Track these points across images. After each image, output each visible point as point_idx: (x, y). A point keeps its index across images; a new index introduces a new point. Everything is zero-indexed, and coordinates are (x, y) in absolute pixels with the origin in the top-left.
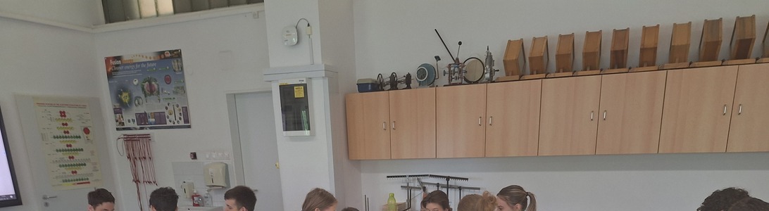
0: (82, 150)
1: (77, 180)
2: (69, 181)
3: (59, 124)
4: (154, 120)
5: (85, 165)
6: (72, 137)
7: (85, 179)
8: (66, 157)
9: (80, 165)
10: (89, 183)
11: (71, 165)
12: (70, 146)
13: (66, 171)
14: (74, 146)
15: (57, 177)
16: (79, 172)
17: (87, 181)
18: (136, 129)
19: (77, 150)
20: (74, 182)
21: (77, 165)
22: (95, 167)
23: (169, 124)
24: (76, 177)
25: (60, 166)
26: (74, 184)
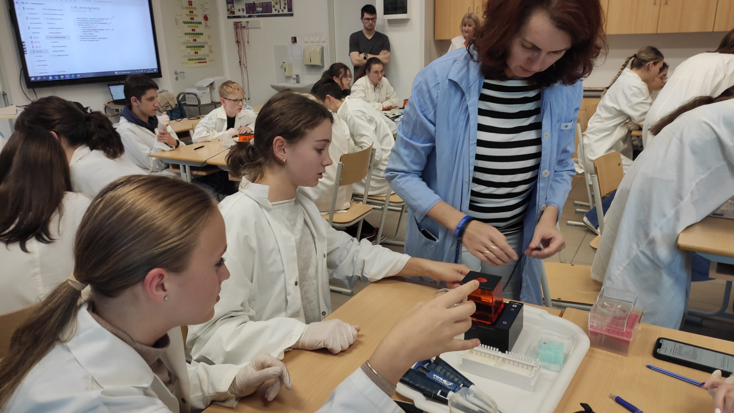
0: (202, 34)
1: (198, 59)
2: (193, 60)
3: (187, 12)
4: (261, 9)
5: (204, 47)
6: (195, 23)
7: (203, 59)
8: (191, 40)
9: (200, 47)
10: (206, 62)
11: (195, 47)
12: (194, 30)
13: (190, 51)
14: (197, 31)
15: (184, 56)
16: (199, 53)
17: (204, 61)
18: (244, 17)
19: (198, 34)
20: (195, 61)
21: (198, 47)
22: (211, 49)
23: (274, 12)
24: (197, 57)
25: (187, 47)
26: (196, 63)
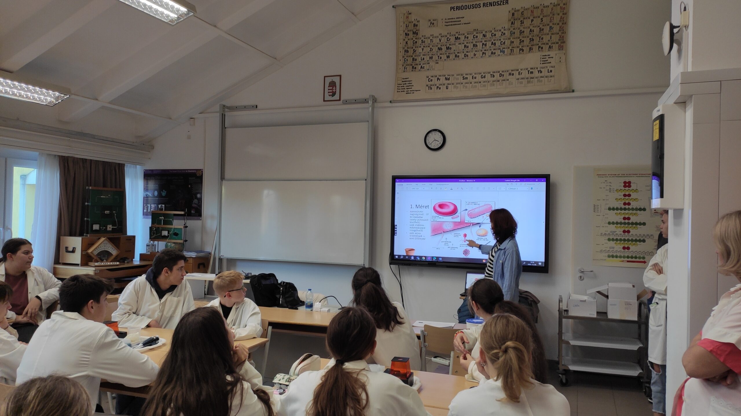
0: (644, 224)
1: (628, 257)
2: (617, 257)
3: (620, 195)
5: (644, 241)
6: (633, 209)
7: (638, 257)
8: (620, 231)
9: (636, 241)
11: (625, 240)
12: (629, 219)
13: (614, 245)
14: (633, 219)
15: (601, 251)
16: (633, 248)
19: (636, 224)
20: (622, 259)
21: (632, 240)
24: (627, 253)
25: (609, 240)
26: (623, 261)
